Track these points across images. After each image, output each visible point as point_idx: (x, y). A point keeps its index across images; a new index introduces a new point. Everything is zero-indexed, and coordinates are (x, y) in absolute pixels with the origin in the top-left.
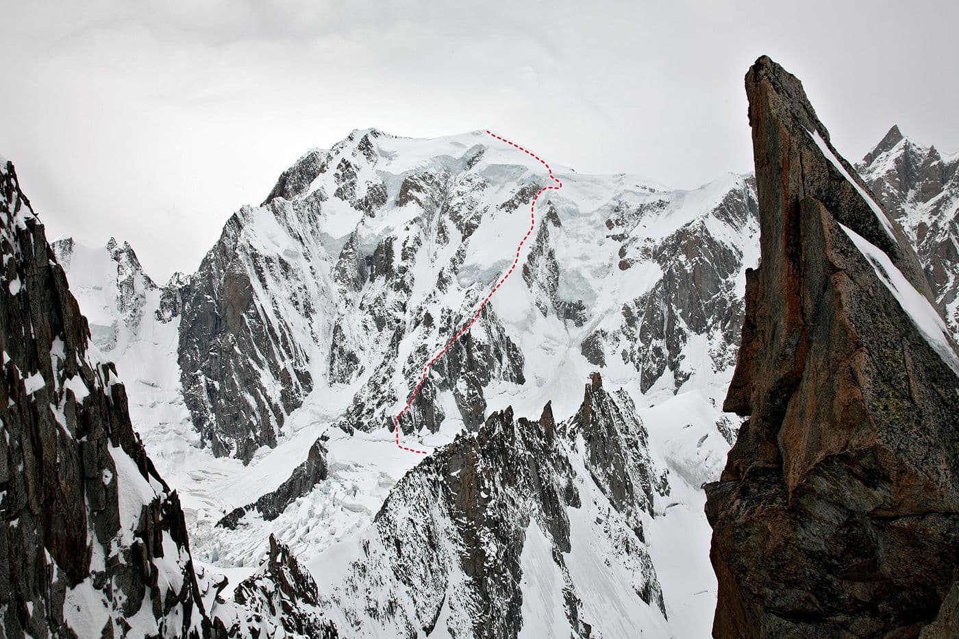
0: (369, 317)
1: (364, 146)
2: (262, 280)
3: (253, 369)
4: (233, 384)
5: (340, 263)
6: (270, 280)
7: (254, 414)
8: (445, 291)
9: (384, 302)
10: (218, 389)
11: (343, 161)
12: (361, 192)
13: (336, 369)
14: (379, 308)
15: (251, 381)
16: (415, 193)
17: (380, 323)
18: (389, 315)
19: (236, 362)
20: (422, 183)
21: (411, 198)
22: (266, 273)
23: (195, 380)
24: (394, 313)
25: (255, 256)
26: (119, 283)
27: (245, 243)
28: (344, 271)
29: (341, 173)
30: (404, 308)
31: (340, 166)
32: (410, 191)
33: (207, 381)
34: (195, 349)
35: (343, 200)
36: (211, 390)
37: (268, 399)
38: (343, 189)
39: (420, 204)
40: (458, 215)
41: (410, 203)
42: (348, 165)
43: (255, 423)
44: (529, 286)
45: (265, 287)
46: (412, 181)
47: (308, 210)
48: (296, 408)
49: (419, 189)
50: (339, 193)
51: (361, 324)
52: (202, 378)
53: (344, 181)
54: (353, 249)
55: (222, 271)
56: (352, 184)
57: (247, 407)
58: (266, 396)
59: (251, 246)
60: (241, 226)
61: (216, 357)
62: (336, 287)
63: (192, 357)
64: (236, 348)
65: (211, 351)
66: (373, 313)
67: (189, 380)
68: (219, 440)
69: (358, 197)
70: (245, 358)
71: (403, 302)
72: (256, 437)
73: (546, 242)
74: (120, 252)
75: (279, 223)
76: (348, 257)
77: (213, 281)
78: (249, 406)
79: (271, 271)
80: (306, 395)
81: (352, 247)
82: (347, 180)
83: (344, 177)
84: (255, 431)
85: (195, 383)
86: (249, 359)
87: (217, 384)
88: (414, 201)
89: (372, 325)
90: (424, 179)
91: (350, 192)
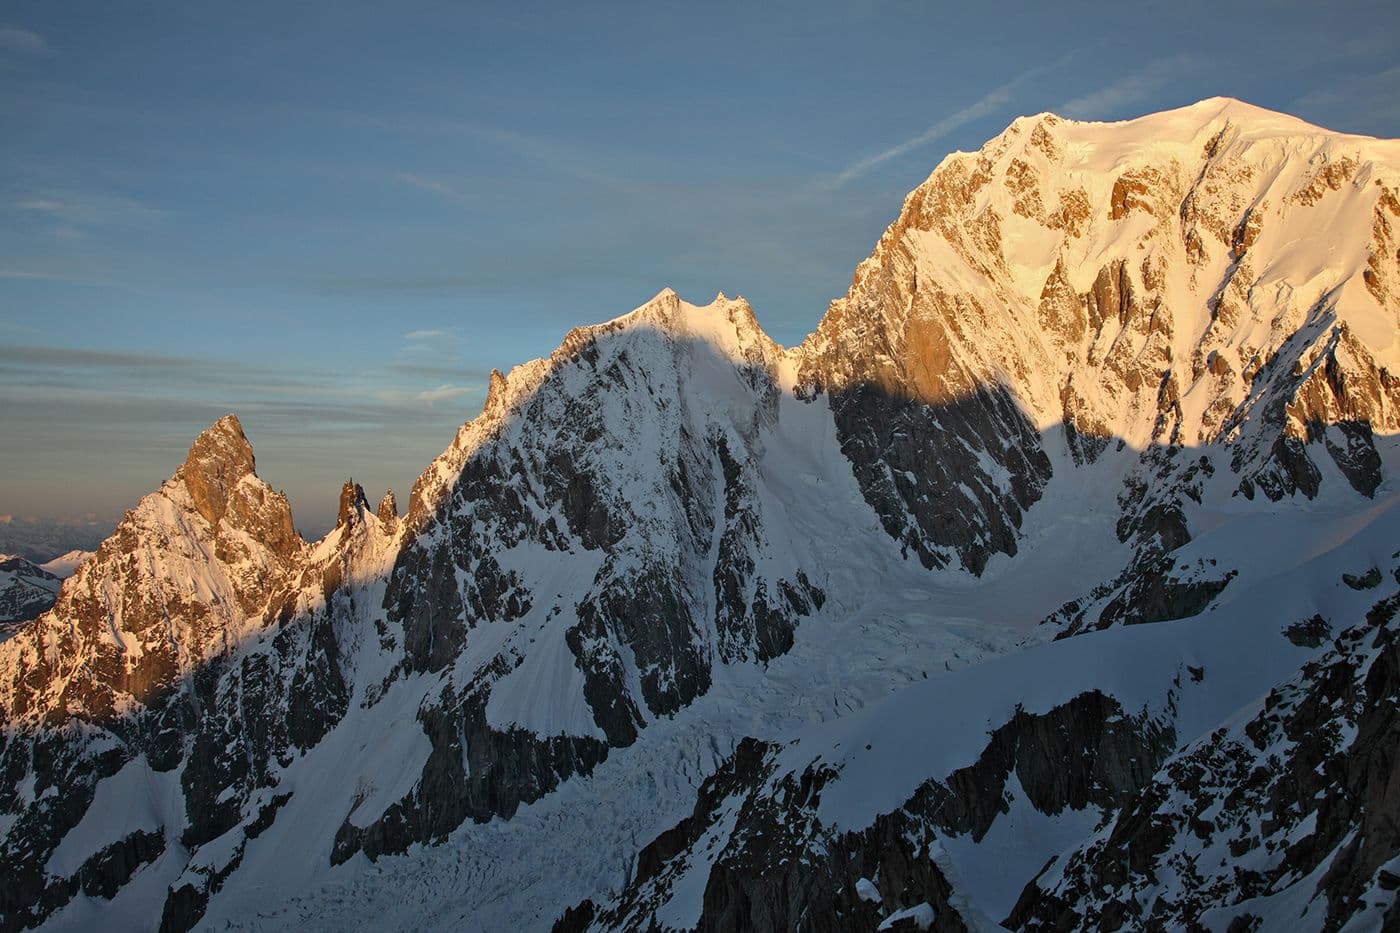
0: (1111, 374)
1: (1040, 140)
2: (956, 328)
3: (965, 450)
4: (938, 474)
5: (1046, 304)
6: (966, 330)
7: (976, 511)
8: (1232, 325)
9: (1129, 351)
10: (914, 482)
11: (1015, 162)
12: (1051, 204)
13: (1080, 447)
14: (1123, 359)
15: (966, 468)
16: (1139, 197)
17: (1132, 381)
18: (1145, 367)
19: (938, 443)
20: (1144, 182)
21: (1134, 204)
22: (960, 320)
23: (878, 473)
24: (1152, 364)
25: (941, 296)
26: (744, 351)
27: (925, 278)
28: (1054, 314)
29: (1016, 181)
30: (1167, 355)
31: (1010, 171)
32: (1129, 194)
33: (893, 472)
34: (869, 431)
35: (1027, 217)
36: (903, 485)
37: (996, 491)
38: (1024, 203)
39: (1150, 211)
40: (1216, 220)
41: (1133, 211)
42: (1024, 168)
43: (981, 525)
44: (1382, 302)
45: (961, 338)
46: (1131, 179)
47: (985, 233)
48: (1035, 501)
49: (1143, 190)
50: (1019, 208)
51: (1099, 385)
52: (887, 470)
53: (1023, 190)
54: (1063, 283)
55: (897, 320)
56: (1036, 193)
57: (965, 502)
58: (991, 486)
59: (934, 283)
60: (912, 257)
61: (906, 439)
62: (1047, 338)
63: (864, 441)
64: (936, 423)
65: (897, 431)
66: (1116, 368)
67: (866, 474)
68: (929, 551)
69: (1049, 212)
70: (950, 436)
71: (1164, 348)
72: (986, 543)
73: (1389, 238)
74: (736, 311)
75: (957, 251)
76: (1058, 295)
77: (888, 334)
78: (968, 502)
79: (965, 316)
80: (1046, 484)
81: (1061, 280)
82: (1027, 189)
83: (1023, 185)
84: (982, 536)
85: (877, 478)
86: (958, 437)
87: (910, 476)
88: (1140, 207)
89: (1117, 383)
90: (1146, 175)
91: (1035, 205)
